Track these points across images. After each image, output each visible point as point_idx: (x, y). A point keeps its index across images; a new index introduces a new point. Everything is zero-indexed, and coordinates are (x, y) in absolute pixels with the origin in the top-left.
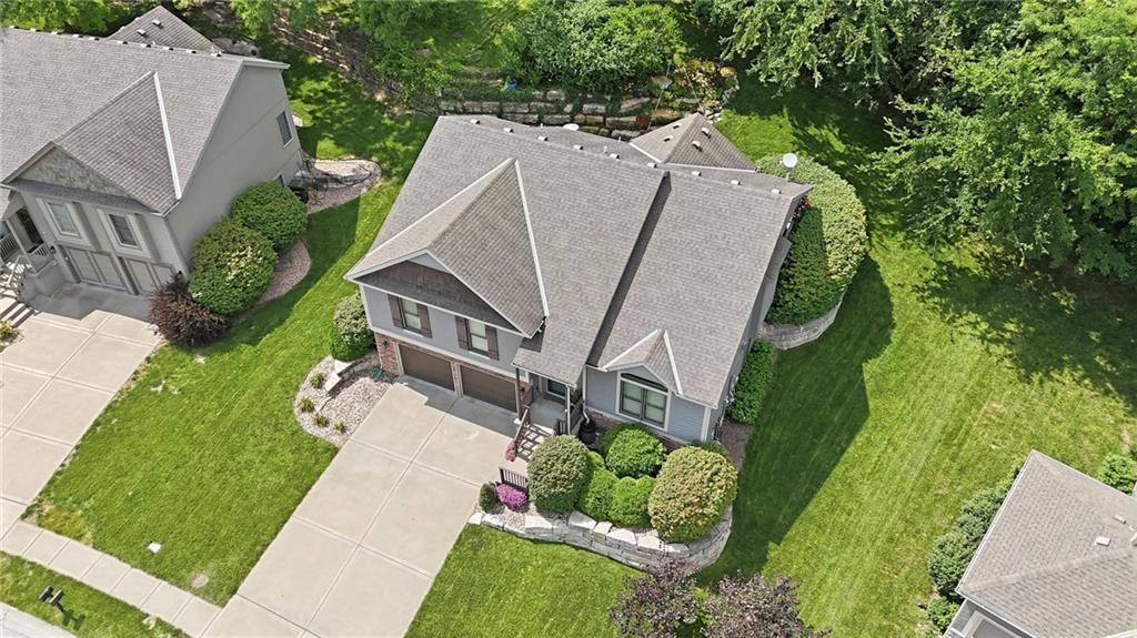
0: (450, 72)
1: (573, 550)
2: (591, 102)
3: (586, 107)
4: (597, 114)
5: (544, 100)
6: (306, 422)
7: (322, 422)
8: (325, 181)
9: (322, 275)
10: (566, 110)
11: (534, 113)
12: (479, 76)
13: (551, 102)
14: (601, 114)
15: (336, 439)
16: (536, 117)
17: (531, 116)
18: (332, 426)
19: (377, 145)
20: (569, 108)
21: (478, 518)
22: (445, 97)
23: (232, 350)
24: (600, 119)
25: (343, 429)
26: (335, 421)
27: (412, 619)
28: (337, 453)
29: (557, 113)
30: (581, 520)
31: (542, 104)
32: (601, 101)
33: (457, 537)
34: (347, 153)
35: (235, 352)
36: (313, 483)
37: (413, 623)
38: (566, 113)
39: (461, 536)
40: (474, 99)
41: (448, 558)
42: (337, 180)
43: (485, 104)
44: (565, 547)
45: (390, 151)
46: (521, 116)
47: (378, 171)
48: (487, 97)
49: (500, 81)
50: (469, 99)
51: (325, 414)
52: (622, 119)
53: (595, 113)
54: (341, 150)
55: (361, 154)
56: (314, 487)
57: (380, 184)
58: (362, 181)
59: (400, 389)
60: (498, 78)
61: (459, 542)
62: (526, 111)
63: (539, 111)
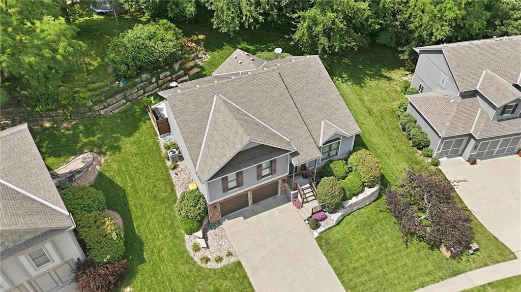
0: (90, 90)
1: (349, 216)
2: (161, 73)
3: (162, 76)
4: (167, 77)
5: (142, 82)
6: (212, 265)
7: (219, 260)
8: (73, 176)
9: (130, 213)
10: (153, 81)
11: (140, 90)
12: (106, 85)
13: (145, 81)
14: (169, 76)
15: (233, 259)
16: (142, 91)
17: (139, 92)
18: (224, 257)
19: (79, 145)
20: (154, 80)
21: (316, 234)
22: (95, 103)
23: (137, 272)
24: (170, 78)
25: (230, 254)
26: (223, 254)
27: (340, 282)
28: (240, 263)
29: (150, 85)
30: (347, 203)
31: (142, 84)
32: (166, 70)
33: (318, 246)
34: (68, 157)
35: (140, 272)
36: (249, 280)
37: (342, 282)
38: (154, 83)
39: (318, 244)
40: (111, 97)
41: (324, 254)
42: (78, 172)
43: (117, 97)
44: (346, 217)
45: (89, 143)
46: (136, 94)
47: (96, 155)
48: (116, 93)
49: (117, 83)
50: (108, 98)
51: (215, 256)
52: (179, 73)
53: (166, 77)
54: (62, 158)
55: (76, 153)
56: (251, 281)
57: (103, 160)
58: (92, 164)
59: (227, 224)
60: (115, 82)
61: (321, 246)
62: (136, 91)
63: (142, 88)
